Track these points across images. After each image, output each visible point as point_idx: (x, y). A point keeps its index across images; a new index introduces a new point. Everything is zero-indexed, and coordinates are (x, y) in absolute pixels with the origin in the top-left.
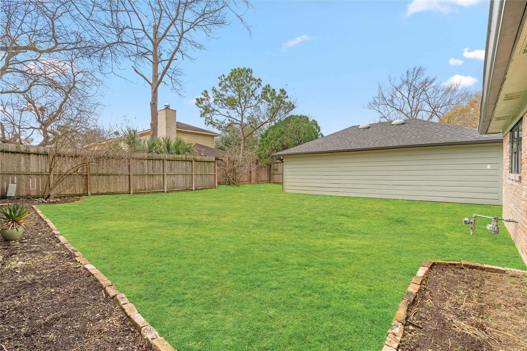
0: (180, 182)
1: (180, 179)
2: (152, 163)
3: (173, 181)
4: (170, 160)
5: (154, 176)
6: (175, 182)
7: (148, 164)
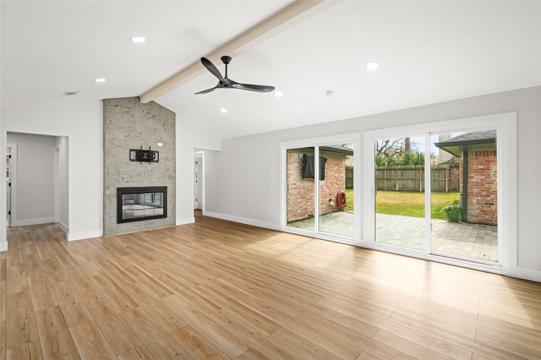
0: (409, 185)
1: (409, 182)
2: (389, 172)
3: (404, 184)
4: (401, 170)
5: (390, 180)
6: (406, 185)
7: (386, 172)
